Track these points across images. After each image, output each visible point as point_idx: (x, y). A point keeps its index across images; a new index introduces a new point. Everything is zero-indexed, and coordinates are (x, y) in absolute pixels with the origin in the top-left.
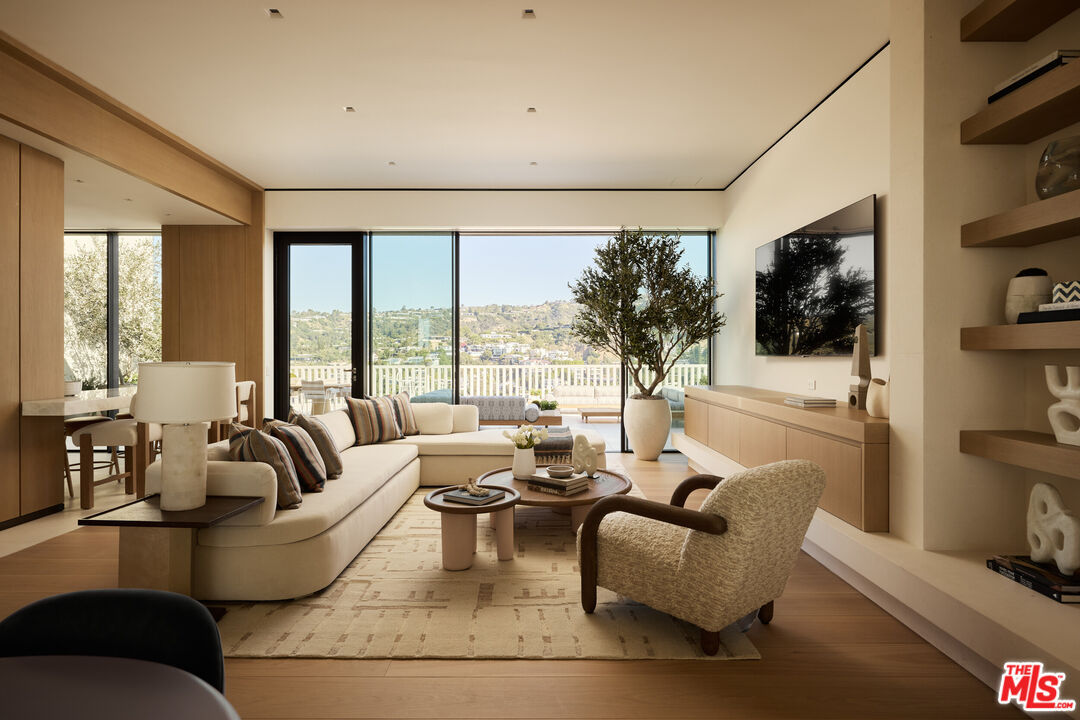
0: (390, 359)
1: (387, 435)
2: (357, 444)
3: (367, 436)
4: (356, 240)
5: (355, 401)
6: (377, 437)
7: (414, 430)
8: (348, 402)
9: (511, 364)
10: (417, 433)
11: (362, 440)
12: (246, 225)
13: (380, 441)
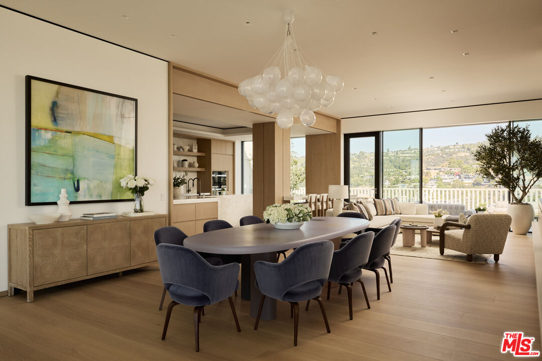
0: (400, 185)
1: (388, 213)
2: (377, 215)
3: (381, 212)
4: (377, 135)
5: (376, 200)
6: (384, 213)
7: (399, 212)
8: (374, 200)
9: (460, 188)
10: (401, 214)
11: (379, 214)
12: (334, 133)
13: (385, 215)
